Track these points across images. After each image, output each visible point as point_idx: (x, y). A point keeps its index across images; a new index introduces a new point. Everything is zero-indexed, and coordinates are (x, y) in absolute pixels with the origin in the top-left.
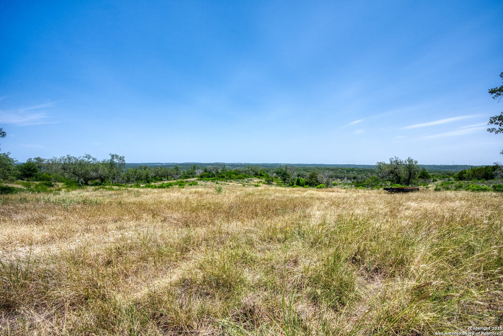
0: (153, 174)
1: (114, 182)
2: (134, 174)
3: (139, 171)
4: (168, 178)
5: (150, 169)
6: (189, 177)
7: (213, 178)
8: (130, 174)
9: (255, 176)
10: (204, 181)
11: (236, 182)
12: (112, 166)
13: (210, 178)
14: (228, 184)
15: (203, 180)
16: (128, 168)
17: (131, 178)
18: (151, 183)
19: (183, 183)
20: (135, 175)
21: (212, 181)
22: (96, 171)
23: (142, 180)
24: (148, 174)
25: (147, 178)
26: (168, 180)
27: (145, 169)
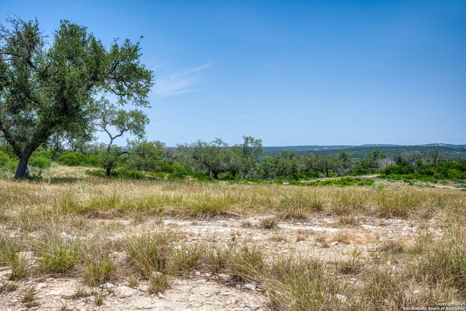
0: (304, 166)
1: (246, 177)
2: (274, 165)
3: (282, 160)
4: (329, 173)
5: (298, 158)
6: (365, 172)
7: (411, 175)
8: (268, 166)
10: (390, 180)
11: (456, 185)
12: (245, 154)
13: (403, 175)
14: (433, 187)
15: (389, 177)
16: (266, 156)
17: (269, 172)
18: (301, 181)
19: (351, 181)
20: (277, 167)
21: (405, 181)
22: (227, 160)
23: (286, 175)
24: (295, 165)
25: (294, 172)
26: (327, 176)
27: (291, 158)
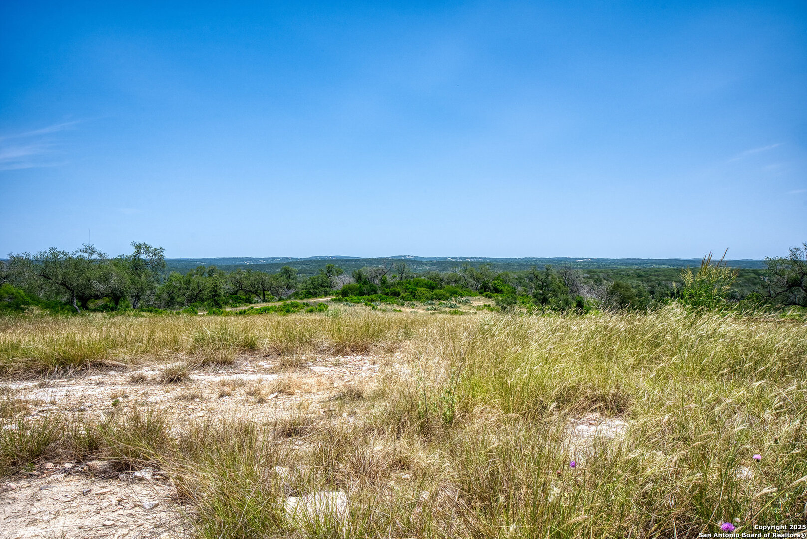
0: (230, 287)
1: (139, 305)
2: (183, 285)
3: (196, 279)
4: (266, 297)
5: (221, 275)
6: (316, 294)
7: (373, 297)
8: (174, 287)
9: (481, 293)
10: (347, 304)
12: (136, 269)
13: (364, 297)
14: (400, 311)
15: (347, 301)
16: (171, 273)
17: (176, 297)
18: (225, 308)
19: (297, 307)
20: (188, 289)
21: (366, 305)
22: (105, 279)
23: (202, 301)
24: (216, 286)
25: (214, 296)
26: (264, 301)
27: (210, 276)
